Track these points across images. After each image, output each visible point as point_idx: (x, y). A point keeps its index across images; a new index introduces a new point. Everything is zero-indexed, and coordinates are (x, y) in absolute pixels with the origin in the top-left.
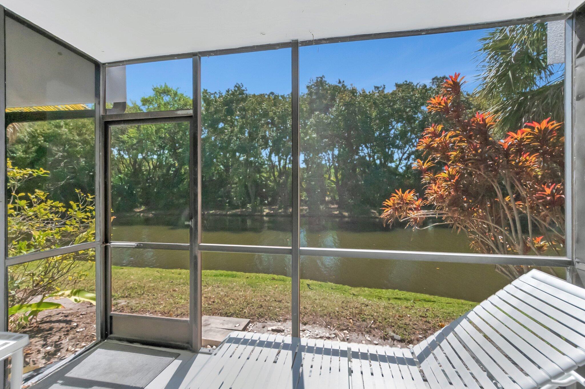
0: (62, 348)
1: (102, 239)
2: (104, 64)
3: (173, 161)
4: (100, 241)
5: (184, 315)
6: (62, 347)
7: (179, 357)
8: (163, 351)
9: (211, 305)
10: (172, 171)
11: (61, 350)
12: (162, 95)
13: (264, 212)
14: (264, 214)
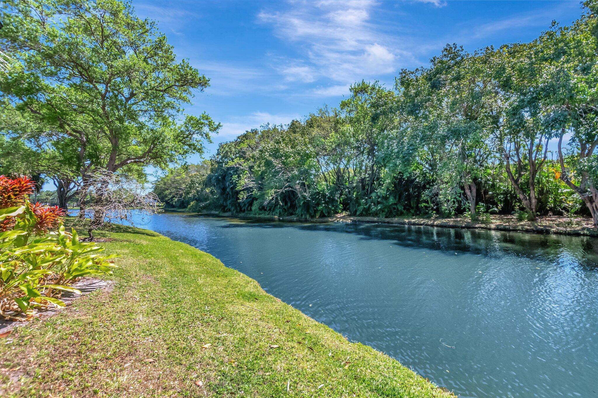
13: (492, 223)
14: (493, 226)
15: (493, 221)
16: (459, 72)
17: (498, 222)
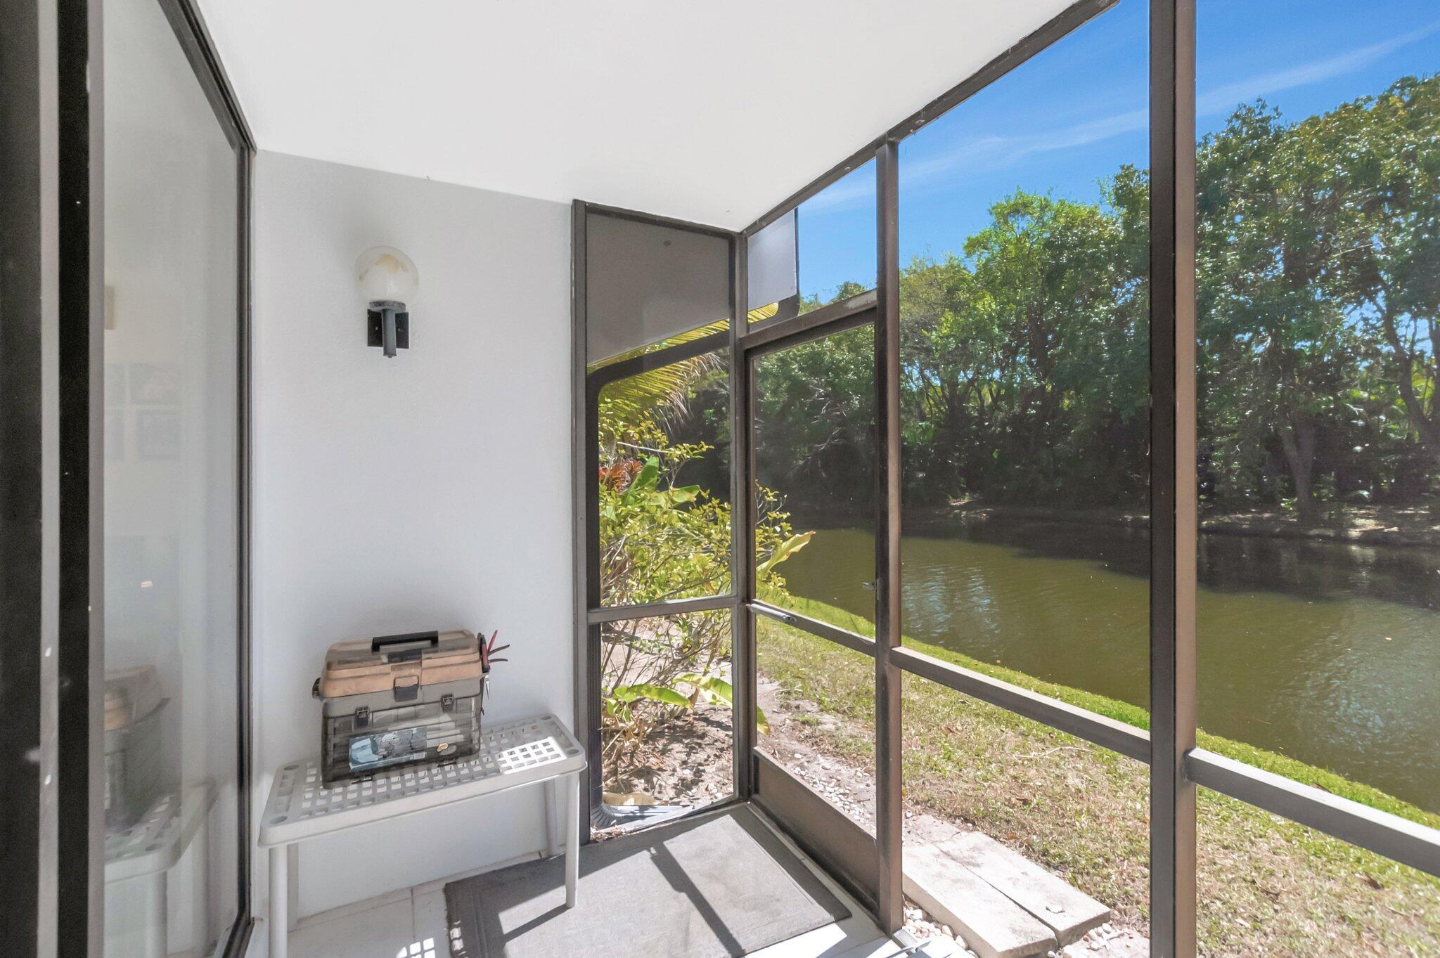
0: (702, 781)
1: (740, 594)
2: (741, 233)
3: (1039, 380)
4: (737, 596)
5: (932, 807)
6: (702, 778)
7: (848, 921)
8: (823, 886)
9: (1013, 806)
10: (1034, 407)
11: (700, 784)
12: (1011, 220)
13: (1355, 526)
14: (1354, 533)
15: (1359, 522)
16: (1266, 175)
17: (1370, 524)
